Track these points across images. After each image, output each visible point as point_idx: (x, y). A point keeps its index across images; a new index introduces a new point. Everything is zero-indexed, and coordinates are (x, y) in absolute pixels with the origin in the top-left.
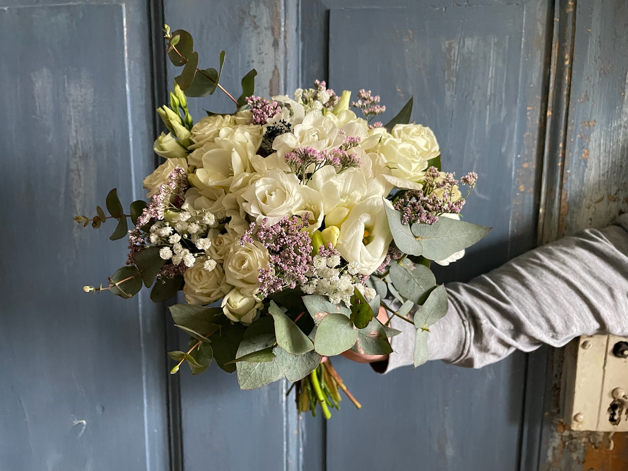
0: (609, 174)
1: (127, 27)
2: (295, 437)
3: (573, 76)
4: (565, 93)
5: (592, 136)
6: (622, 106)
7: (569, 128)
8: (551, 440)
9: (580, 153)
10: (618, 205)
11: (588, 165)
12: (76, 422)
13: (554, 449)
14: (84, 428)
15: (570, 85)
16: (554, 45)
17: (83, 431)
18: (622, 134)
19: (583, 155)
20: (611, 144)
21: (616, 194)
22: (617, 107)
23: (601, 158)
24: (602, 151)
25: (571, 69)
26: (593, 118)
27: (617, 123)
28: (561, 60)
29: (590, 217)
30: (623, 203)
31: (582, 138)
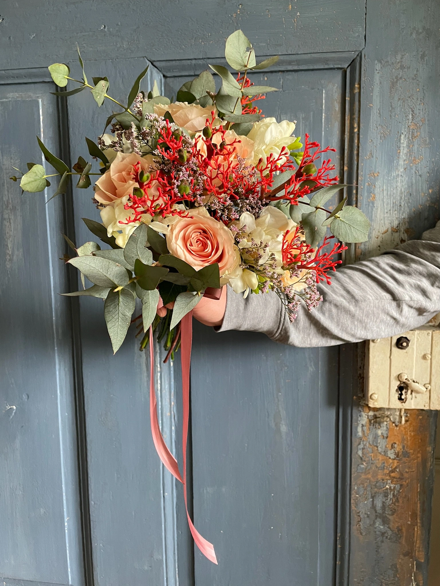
0: (391, 211)
1: (43, 116)
2: (169, 418)
3: (361, 139)
4: (355, 152)
5: (377, 183)
6: (398, 160)
7: (359, 178)
8: (359, 419)
9: (368, 197)
10: (399, 235)
11: (375, 205)
12: (8, 407)
13: (363, 426)
14: (14, 411)
15: (358, 147)
16: (346, 118)
17: (13, 414)
18: (399, 181)
19: (371, 198)
20: (392, 189)
21: (397, 227)
22: (395, 162)
23: (385, 200)
24: (385, 195)
25: (359, 134)
26: (377, 170)
27: (395, 173)
28: (352, 128)
29: (379, 245)
30: (403, 233)
31: (369, 185)
